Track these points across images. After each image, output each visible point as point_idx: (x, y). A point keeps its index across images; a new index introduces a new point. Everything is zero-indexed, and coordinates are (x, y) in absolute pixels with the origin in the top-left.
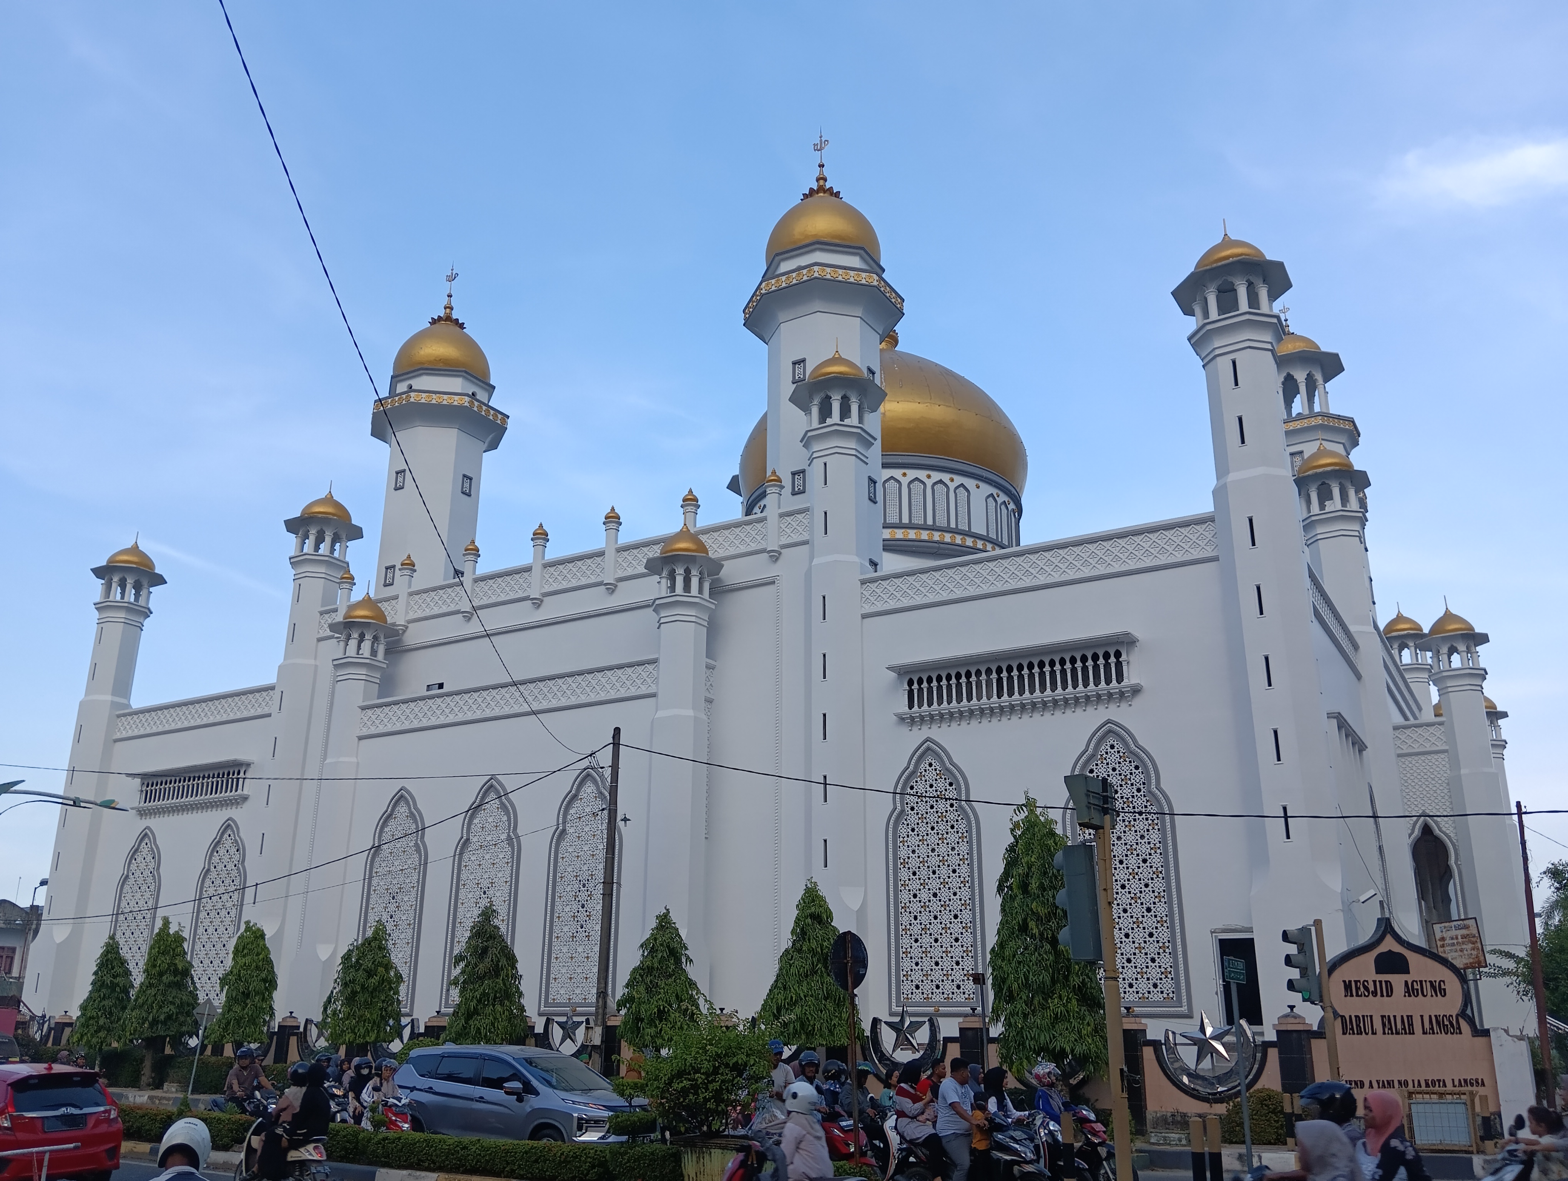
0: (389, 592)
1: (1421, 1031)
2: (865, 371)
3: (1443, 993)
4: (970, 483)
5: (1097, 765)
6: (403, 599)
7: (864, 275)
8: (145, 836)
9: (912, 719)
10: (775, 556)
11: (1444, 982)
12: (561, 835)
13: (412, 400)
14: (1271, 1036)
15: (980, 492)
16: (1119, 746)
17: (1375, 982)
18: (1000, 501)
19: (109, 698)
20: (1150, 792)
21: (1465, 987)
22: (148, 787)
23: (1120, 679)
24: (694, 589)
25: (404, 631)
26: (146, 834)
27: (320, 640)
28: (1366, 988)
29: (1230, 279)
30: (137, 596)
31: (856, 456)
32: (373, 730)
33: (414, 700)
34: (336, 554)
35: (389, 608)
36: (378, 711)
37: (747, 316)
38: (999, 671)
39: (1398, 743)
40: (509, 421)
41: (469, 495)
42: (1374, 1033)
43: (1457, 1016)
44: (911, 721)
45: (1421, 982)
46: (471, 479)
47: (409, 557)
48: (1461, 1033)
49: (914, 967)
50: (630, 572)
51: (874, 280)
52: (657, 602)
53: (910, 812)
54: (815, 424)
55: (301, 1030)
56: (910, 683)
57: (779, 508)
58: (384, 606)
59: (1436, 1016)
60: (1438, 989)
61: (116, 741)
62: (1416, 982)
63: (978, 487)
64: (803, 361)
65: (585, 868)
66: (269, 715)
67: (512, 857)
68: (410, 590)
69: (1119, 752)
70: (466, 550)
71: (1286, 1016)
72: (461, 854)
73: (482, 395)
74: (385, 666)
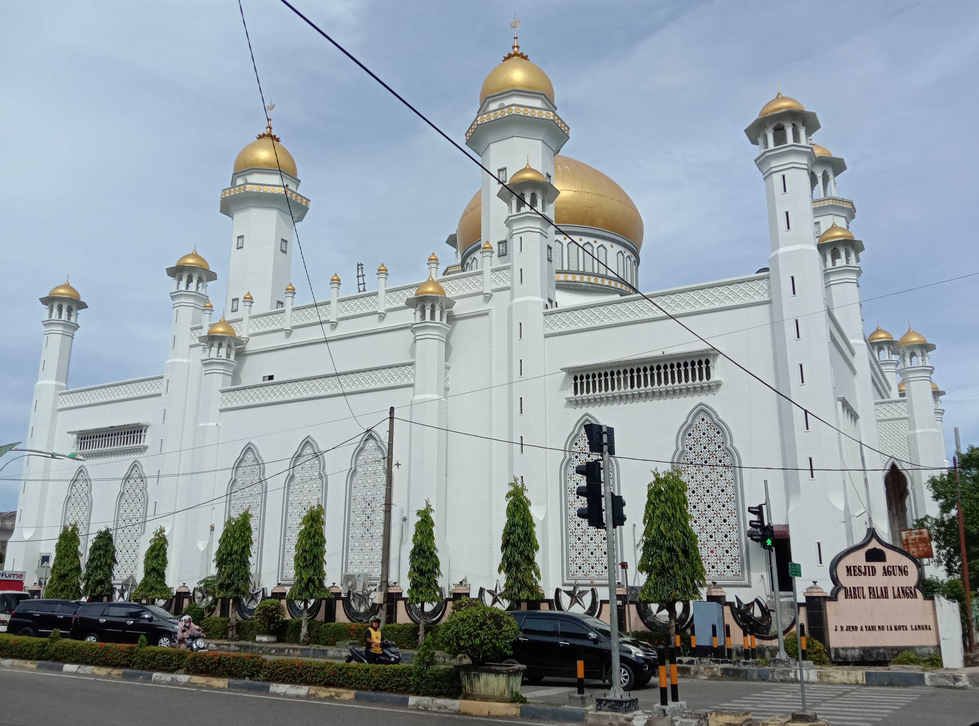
0: (235, 316)
1: (893, 596)
2: (545, 175)
3: (906, 573)
4: (607, 244)
5: (693, 431)
6: (246, 320)
7: (544, 112)
8: (80, 471)
9: (577, 401)
10: (488, 298)
11: (907, 566)
12: (353, 472)
13: (247, 190)
14: (801, 599)
15: (613, 250)
16: (707, 419)
17: (865, 567)
18: (626, 255)
19: (53, 382)
20: (726, 448)
21: (920, 570)
22: (82, 440)
23: (708, 377)
24: (437, 318)
25: (247, 342)
26: (81, 470)
27: (191, 347)
28: (860, 571)
29: (782, 123)
30: (69, 316)
31: (540, 233)
32: (229, 405)
33: (255, 387)
34: (200, 290)
35: (237, 327)
36: (232, 393)
37: (468, 138)
38: (632, 371)
39: (877, 413)
40: (310, 203)
41: (285, 252)
42: (864, 598)
43: (915, 587)
44: (575, 403)
45: (893, 567)
46: (286, 242)
47: (249, 293)
48: (916, 598)
49: (578, 555)
50: (395, 305)
51: (551, 116)
52: (414, 326)
53: (575, 459)
54: (514, 212)
55: (191, 595)
56: (576, 378)
57: (491, 266)
58: (233, 325)
59: (902, 587)
60: (903, 571)
61: (60, 410)
62: (890, 567)
63: (612, 247)
64: (505, 169)
65: (369, 493)
66: (160, 395)
67: (322, 487)
68: (250, 315)
69: (707, 423)
70: (287, 289)
71: (811, 588)
72: (289, 486)
73: (292, 187)
74: (235, 364)
